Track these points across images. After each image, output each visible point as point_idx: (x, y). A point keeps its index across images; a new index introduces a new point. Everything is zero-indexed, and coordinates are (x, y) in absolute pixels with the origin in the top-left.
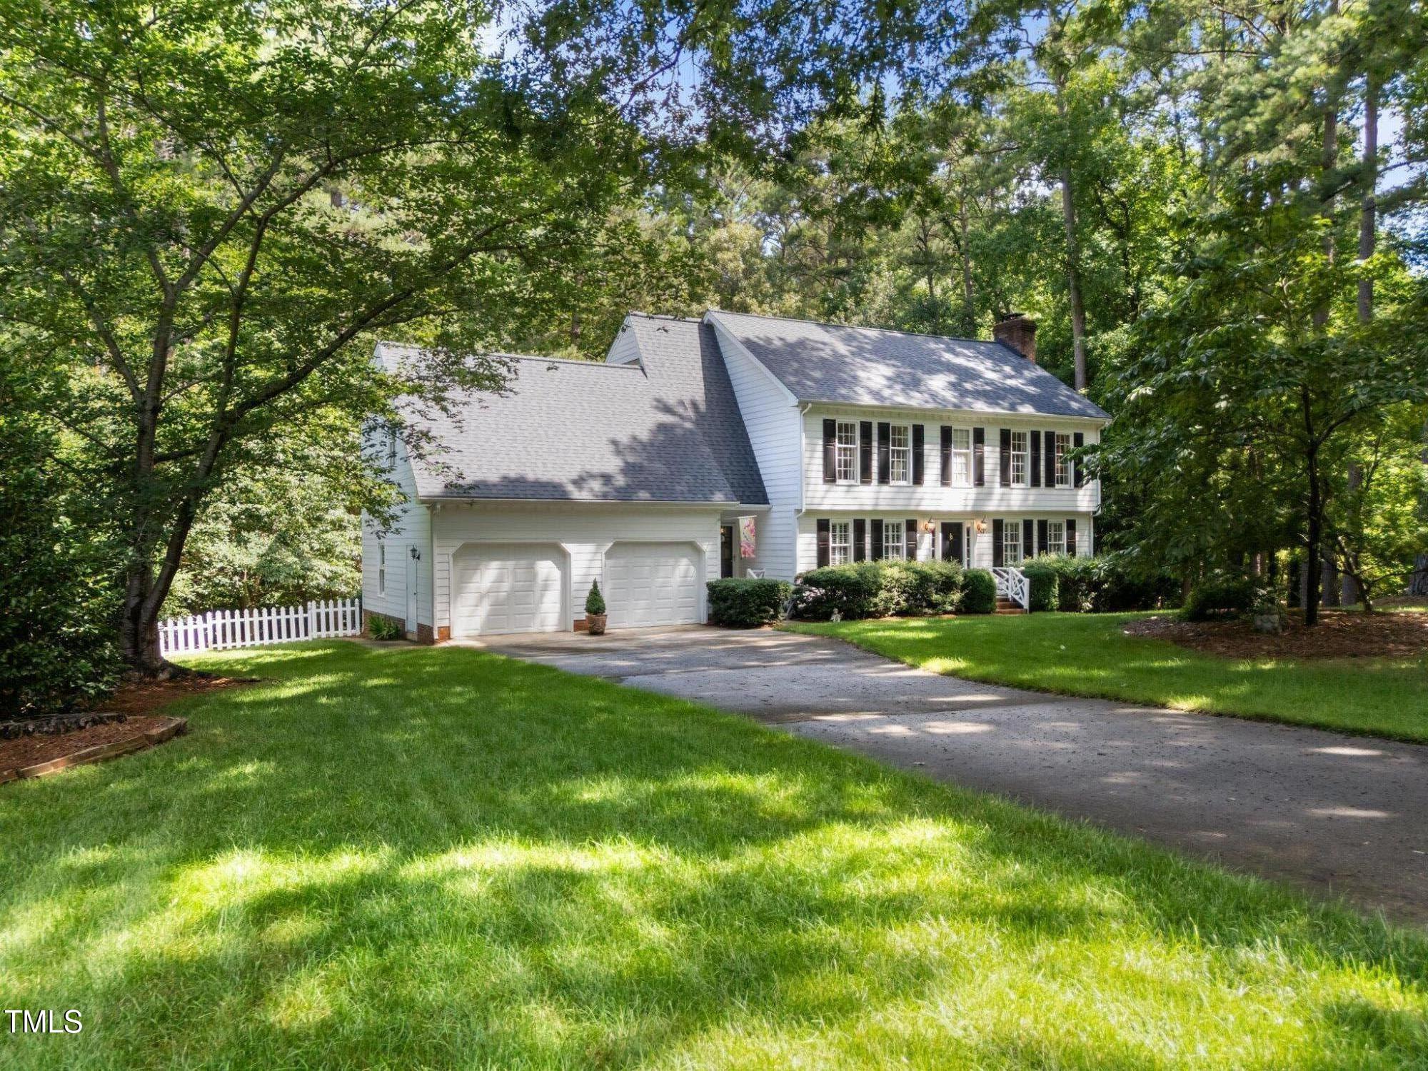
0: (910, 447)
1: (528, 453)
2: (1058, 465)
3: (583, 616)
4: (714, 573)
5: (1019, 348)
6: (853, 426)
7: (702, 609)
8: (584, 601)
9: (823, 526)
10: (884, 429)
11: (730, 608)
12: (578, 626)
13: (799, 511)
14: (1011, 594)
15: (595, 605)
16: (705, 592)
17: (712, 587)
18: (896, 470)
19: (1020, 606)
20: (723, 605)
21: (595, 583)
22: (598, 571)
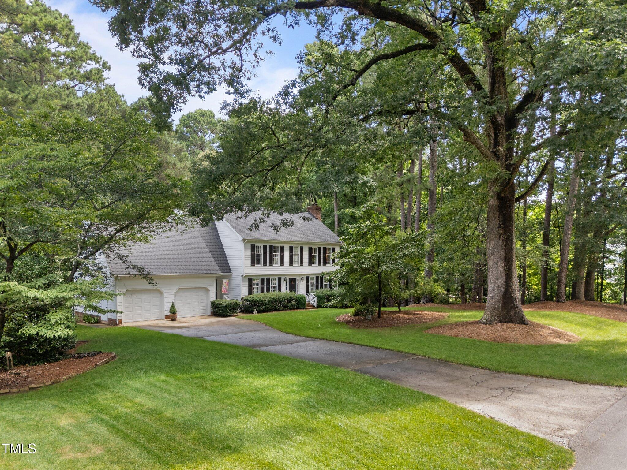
0: (279, 253)
2: (327, 258)
3: (169, 314)
4: (213, 298)
5: (315, 216)
6: (261, 246)
7: (209, 310)
8: (169, 309)
9: (250, 280)
10: (271, 247)
11: (220, 310)
12: (167, 317)
13: (242, 276)
14: (311, 302)
15: (173, 311)
16: (210, 304)
17: (213, 303)
18: (275, 261)
19: (314, 306)
20: (217, 309)
21: (173, 303)
22: (173, 298)
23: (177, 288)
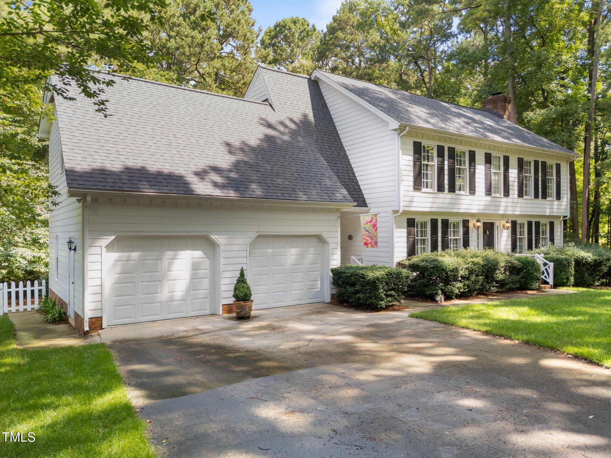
0: (467, 166)
1: (182, 156)
2: (547, 184)
3: (232, 300)
4: (335, 260)
5: (502, 113)
6: (432, 148)
7: (326, 290)
8: (232, 287)
9: (411, 223)
11: (357, 292)
12: (226, 310)
13: (395, 212)
15: (242, 293)
17: (336, 274)
18: (459, 182)
19: (547, 283)
20: (350, 289)
21: (242, 271)
22: (244, 260)
23: (254, 235)
